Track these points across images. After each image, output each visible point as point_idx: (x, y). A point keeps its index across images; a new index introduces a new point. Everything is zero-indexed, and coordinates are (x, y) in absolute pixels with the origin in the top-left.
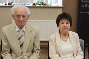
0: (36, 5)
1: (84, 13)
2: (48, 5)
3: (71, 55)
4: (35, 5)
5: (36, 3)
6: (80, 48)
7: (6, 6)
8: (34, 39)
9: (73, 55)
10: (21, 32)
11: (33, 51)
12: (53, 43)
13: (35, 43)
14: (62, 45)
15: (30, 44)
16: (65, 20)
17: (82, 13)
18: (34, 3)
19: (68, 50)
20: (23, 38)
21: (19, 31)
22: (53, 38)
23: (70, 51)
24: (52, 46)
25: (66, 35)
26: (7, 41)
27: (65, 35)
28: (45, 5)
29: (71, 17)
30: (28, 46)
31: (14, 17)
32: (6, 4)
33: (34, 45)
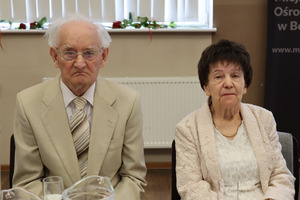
0: (125, 26)
1: (288, 50)
2: (166, 26)
3: (250, 184)
4: (120, 27)
5: (125, 21)
6: (283, 163)
7: (22, 30)
8: (126, 130)
9: (259, 185)
10: (80, 106)
11: (122, 171)
12: (190, 145)
13: (128, 146)
14: (221, 151)
15: (112, 146)
16: (225, 64)
17: (281, 50)
18: (117, 20)
19: (242, 168)
20: (86, 126)
21: (72, 104)
22: (189, 127)
23: (248, 172)
24: (187, 154)
25: (232, 117)
26: (34, 140)
27: (228, 117)
28: (155, 25)
29: (246, 54)
30: (103, 156)
31: (56, 56)
32: (23, 26)
33: (125, 151)
